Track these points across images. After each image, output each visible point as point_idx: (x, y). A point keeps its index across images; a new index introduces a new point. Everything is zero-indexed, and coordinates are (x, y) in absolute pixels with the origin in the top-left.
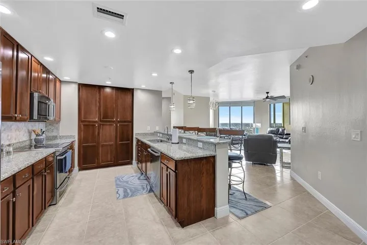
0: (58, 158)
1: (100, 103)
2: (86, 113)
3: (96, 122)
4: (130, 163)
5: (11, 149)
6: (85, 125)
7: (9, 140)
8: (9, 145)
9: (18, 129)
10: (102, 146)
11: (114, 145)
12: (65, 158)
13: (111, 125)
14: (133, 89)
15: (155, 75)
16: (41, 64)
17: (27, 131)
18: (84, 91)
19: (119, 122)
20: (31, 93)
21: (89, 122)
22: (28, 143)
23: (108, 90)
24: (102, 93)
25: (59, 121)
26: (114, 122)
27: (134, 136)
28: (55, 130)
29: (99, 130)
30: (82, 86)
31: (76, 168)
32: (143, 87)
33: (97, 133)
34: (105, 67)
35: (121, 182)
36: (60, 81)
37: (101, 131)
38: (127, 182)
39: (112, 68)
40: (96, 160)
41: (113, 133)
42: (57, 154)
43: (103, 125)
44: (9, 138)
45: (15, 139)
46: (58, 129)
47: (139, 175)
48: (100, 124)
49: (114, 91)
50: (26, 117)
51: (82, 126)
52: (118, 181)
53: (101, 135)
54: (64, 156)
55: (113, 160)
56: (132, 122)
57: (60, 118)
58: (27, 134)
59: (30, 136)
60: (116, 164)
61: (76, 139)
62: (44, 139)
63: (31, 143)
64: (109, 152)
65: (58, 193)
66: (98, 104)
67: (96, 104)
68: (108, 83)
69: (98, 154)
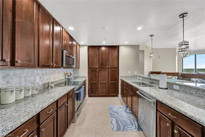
0: (76, 92)
1: (99, 56)
2: (92, 63)
3: (97, 68)
4: (117, 96)
5: (53, 85)
6: (91, 70)
7: (54, 79)
8: (52, 83)
9: (59, 73)
10: (101, 83)
11: (107, 83)
12: (80, 92)
13: (106, 70)
14: (118, 46)
15: (140, 28)
16: (69, 34)
17: (64, 73)
18: (91, 50)
19: (110, 68)
20: (62, 51)
21: (93, 68)
22: (64, 81)
23: (103, 49)
24: (100, 50)
25: (79, 68)
26: (107, 68)
27: (120, 78)
28: (77, 73)
29: (99, 73)
30: (90, 47)
31: (87, 95)
32: (126, 43)
33: (97, 76)
34: (103, 28)
35: (113, 112)
36: (79, 45)
37: (100, 74)
38: (117, 113)
39: (107, 28)
40: (97, 92)
41: (107, 76)
42: (75, 90)
43: (101, 70)
44: (54, 78)
45: (58, 79)
46: (78, 72)
47: (125, 108)
48: (99, 70)
49: (107, 48)
50: (59, 66)
51: (90, 71)
52: (111, 110)
53: (99, 76)
54: (79, 91)
55: (106, 93)
56: (118, 68)
57: (79, 66)
58: (64, 75)
59: (65, 76)
60: (108, 95)
61: (87, 78)
62: (71, 78)
63: (66, 80)
64: (104, 87)
65: (76, 115)
66: (98, 57)
67: (97, 58)
68: (104, 43)
69: (98, 88)
